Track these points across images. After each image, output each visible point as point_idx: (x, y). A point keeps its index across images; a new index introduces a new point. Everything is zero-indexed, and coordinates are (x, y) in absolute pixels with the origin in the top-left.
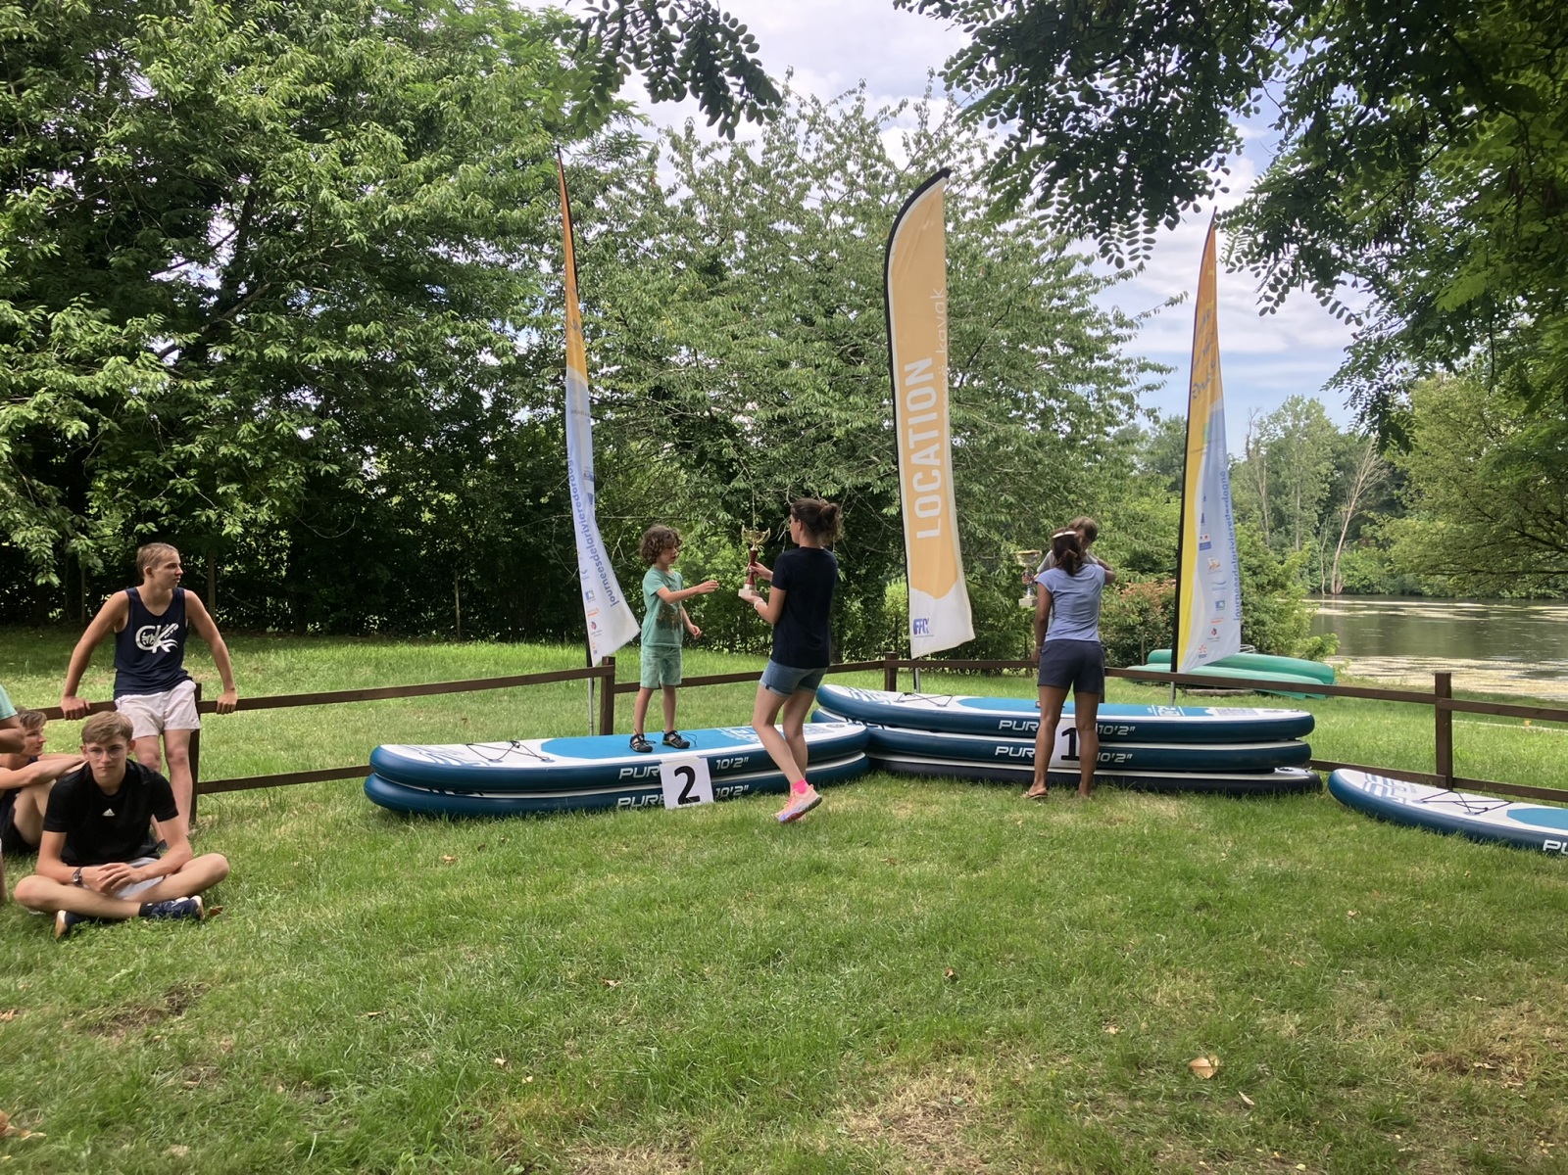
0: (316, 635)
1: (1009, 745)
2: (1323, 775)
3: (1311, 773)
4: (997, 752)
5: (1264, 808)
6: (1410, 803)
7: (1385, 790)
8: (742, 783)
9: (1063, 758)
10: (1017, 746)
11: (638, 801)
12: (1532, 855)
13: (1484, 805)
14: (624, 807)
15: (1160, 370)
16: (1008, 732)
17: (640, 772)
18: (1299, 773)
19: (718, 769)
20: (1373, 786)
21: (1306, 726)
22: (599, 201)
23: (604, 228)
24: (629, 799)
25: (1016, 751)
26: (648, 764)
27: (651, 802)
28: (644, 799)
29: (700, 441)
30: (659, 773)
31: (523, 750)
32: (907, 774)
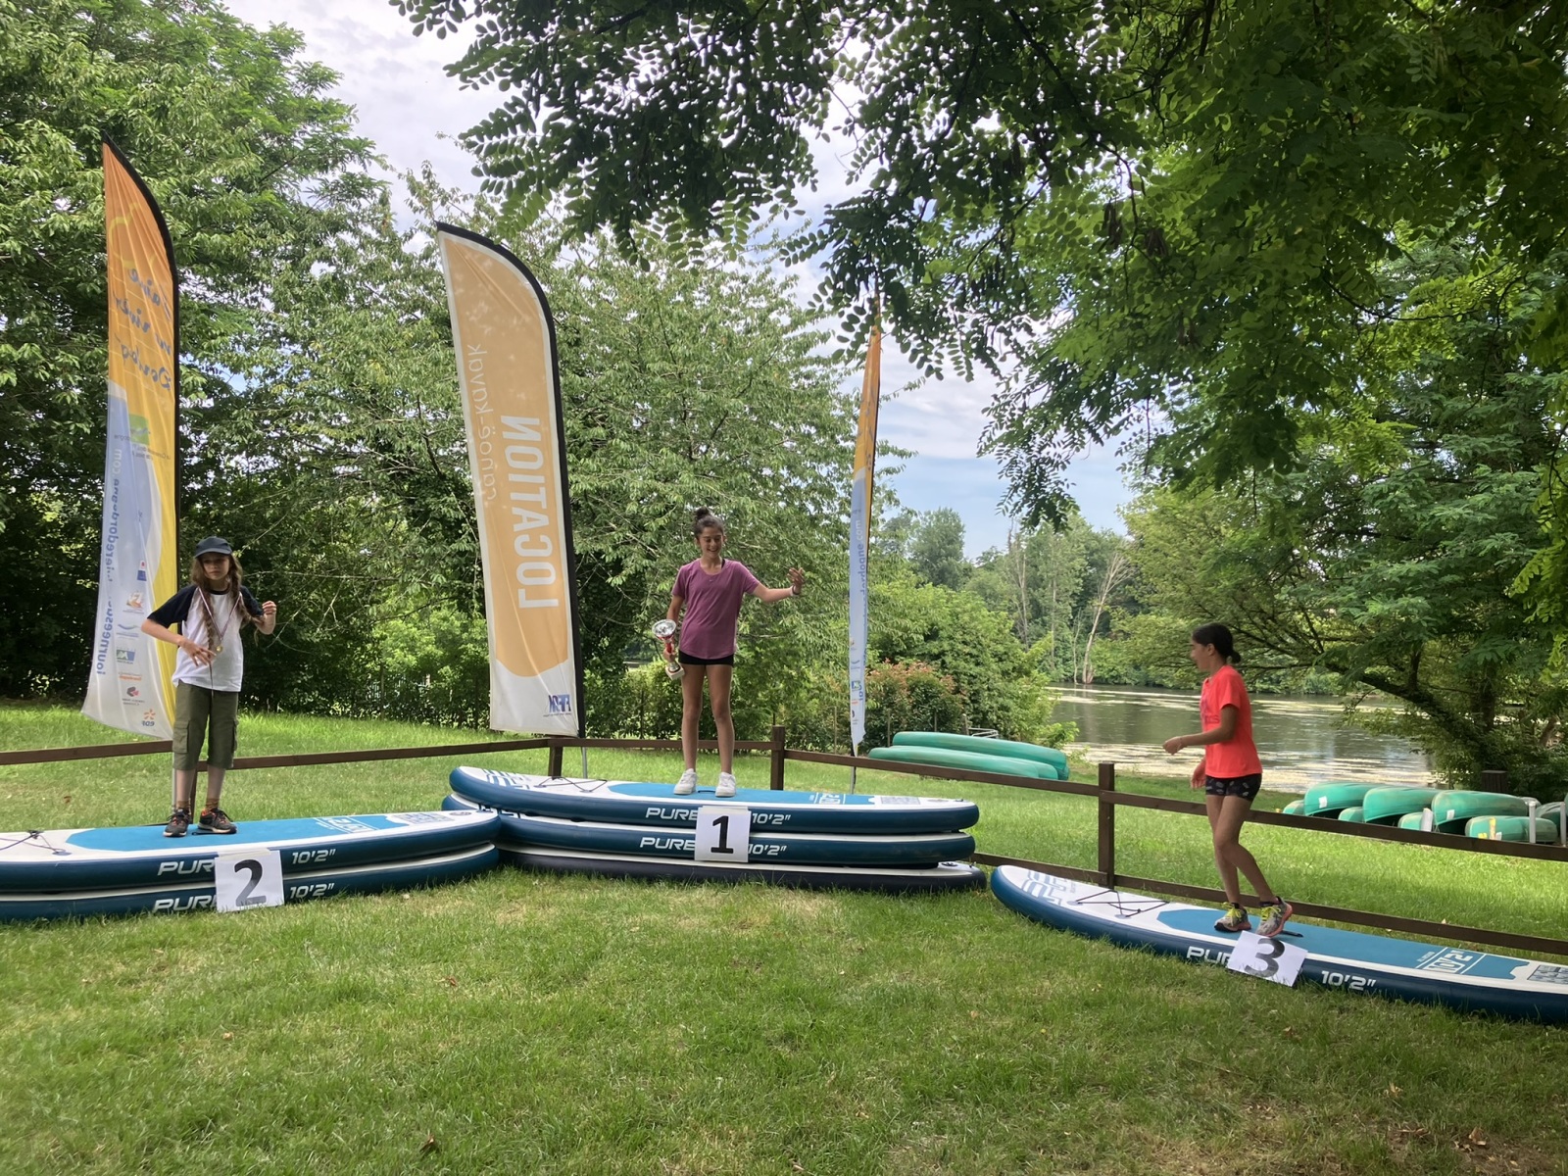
1: (655, 835)
2: (988, 870)
3: (975, 869)
4: (643, 843)
5: (917, 908)
6: (1065, 905)
7: (1044, 889)
8: (326, 881)
9: (714, 850)
10: (664, 837)
11: (183, 904)
12: (1174, 962)
13: (1136, 907)
14: (163, 912)
15: (902, 454)
16: (656, 821)
17: (188, 866)
18: (963, 869)
19: (290, 863)
20: (1033, 885)
21: (970, 817)
22: (331, 242)
23: (332, 269)
24: (171, 901)
25: (662, 843)
26: (199, 858)
27: (198, 905)
28: (193, 900)
29: (424, 498)
30: (213, 869)
31: (39, 841)
32: (541, 870)
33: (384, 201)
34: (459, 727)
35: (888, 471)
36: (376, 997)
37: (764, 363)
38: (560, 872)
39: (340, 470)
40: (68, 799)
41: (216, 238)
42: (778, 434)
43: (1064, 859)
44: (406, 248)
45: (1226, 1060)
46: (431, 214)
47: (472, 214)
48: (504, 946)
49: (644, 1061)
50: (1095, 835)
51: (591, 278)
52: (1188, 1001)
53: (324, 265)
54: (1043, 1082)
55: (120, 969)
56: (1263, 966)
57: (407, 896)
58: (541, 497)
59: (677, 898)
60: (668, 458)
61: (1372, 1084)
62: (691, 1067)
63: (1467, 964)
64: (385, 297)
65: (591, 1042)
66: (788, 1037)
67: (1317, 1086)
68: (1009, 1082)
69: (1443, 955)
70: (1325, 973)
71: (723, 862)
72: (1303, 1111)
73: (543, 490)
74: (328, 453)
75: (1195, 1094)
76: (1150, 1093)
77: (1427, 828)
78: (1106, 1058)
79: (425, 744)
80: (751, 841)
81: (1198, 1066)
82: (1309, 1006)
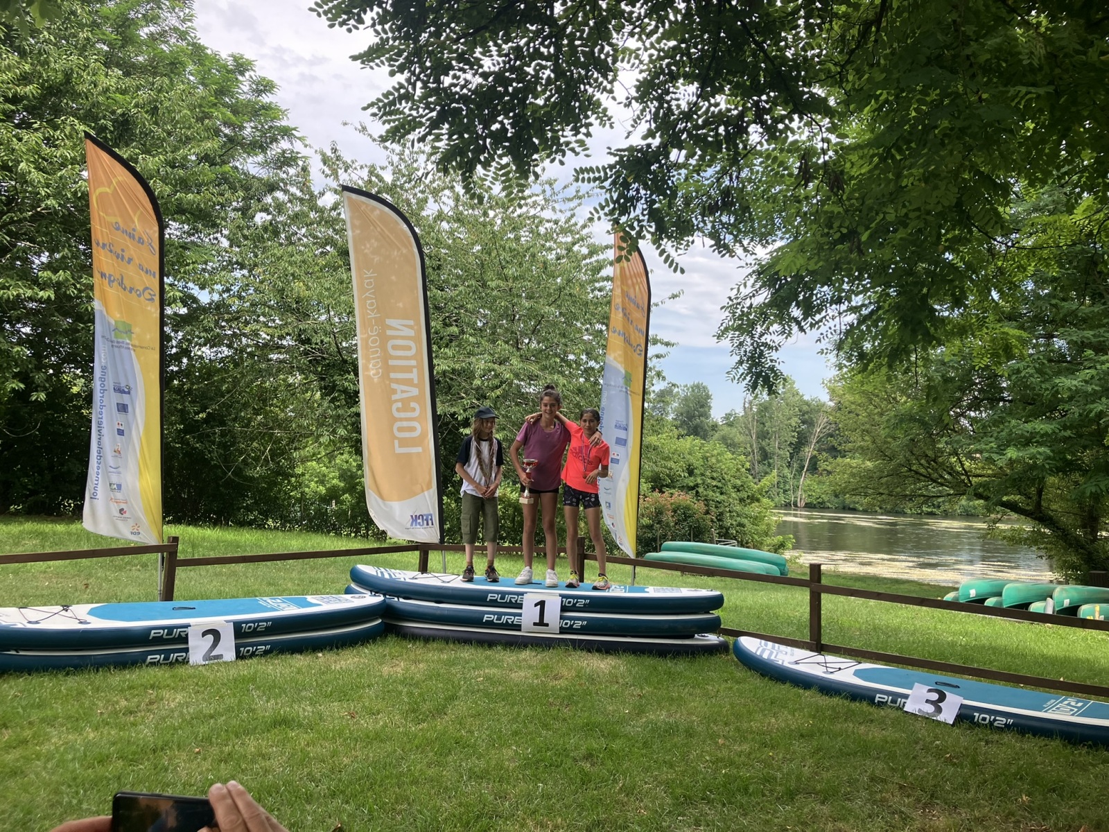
0: (17, 514)
1: (494, 613)
2: (731, 640)
3: (721, 639)
4: (485, 619)
5: (680, 666)
6: (786, 664)
7: (771, 653)
8: (264, 644)
9: (535, 624)
10: (500, 615)
11: (166, 658)
12: (864, 706)
13: (838, 666)
14: (152, 664)
15: (667, 344)
16: (494, 603)
17: (169, 633)
18: (712, 639)
19: (240, 631)
20: (764, 650)
21: (717, 602)
22: (268, 199)
23: (270, 217)
24: (158, 656)
25: (499, 619)
26: (177, 627)
27: (177, 660)
28: (173, 656)
29: (332, 376)
30: (187, 635)
31: (69, 614)
32: (414, 637)
33: (304, 169)
34: (355, 537)
35: (658, 356)
36: (300, 725)
37: (569, 281)
38: (427, 639)
39: (274, 356)
40: (87, 586)
41: (190, 196)
42: (579, 331)
43: (786, 632)
44: (320, 203)
45: (904, 777)
46: (337, 178)
47: (366, 178)
48: (389, 691)
49: (488, 772)
50: (807, 616)
51: (448, 222)
52: (875, 734)
53: (264, 215)
54: (771, 791)
55: (123, 703)
56: (930, 709)
57: (320, 655)
58: (414, 375)
59: (508, 657)
60: (503, 347)
61: (1010, 795)
62: (521, 776)
63: (1079, 708)
64: (306, 237)
65: (450, 758)
66: (589, 756)
67: (969, 796)
68: (746, 789)
69: (1061, 702)
70: (976, 714)
71: (542, 633)
72: (960, 814)
73: (415, 370)
74: (266, 345)
75: (881, 801)
76: (849, 800)
77: (1050, 612)
78: (816, 774)
79: (332, 549)
80: (562, 618)
81: (884, 781)
82: (964, 739)
